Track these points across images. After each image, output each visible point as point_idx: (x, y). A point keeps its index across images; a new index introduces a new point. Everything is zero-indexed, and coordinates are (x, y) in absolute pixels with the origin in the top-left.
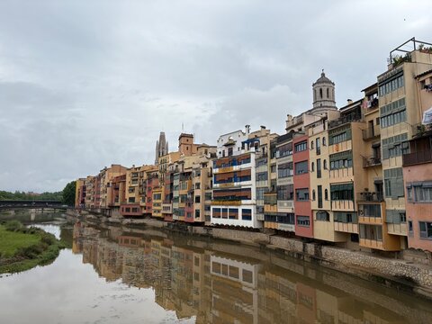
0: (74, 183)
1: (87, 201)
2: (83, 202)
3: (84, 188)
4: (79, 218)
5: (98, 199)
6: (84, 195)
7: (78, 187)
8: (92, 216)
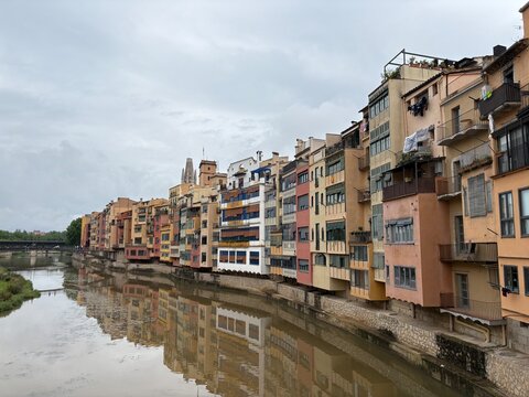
0: (80, 220)
1: (92, 242)
2: (88, 243)
3: (89, 226)
4: (83, 262)
5: (103, 239)
6: (89, 234)
7: (83, 226)
8: (97, 260)
